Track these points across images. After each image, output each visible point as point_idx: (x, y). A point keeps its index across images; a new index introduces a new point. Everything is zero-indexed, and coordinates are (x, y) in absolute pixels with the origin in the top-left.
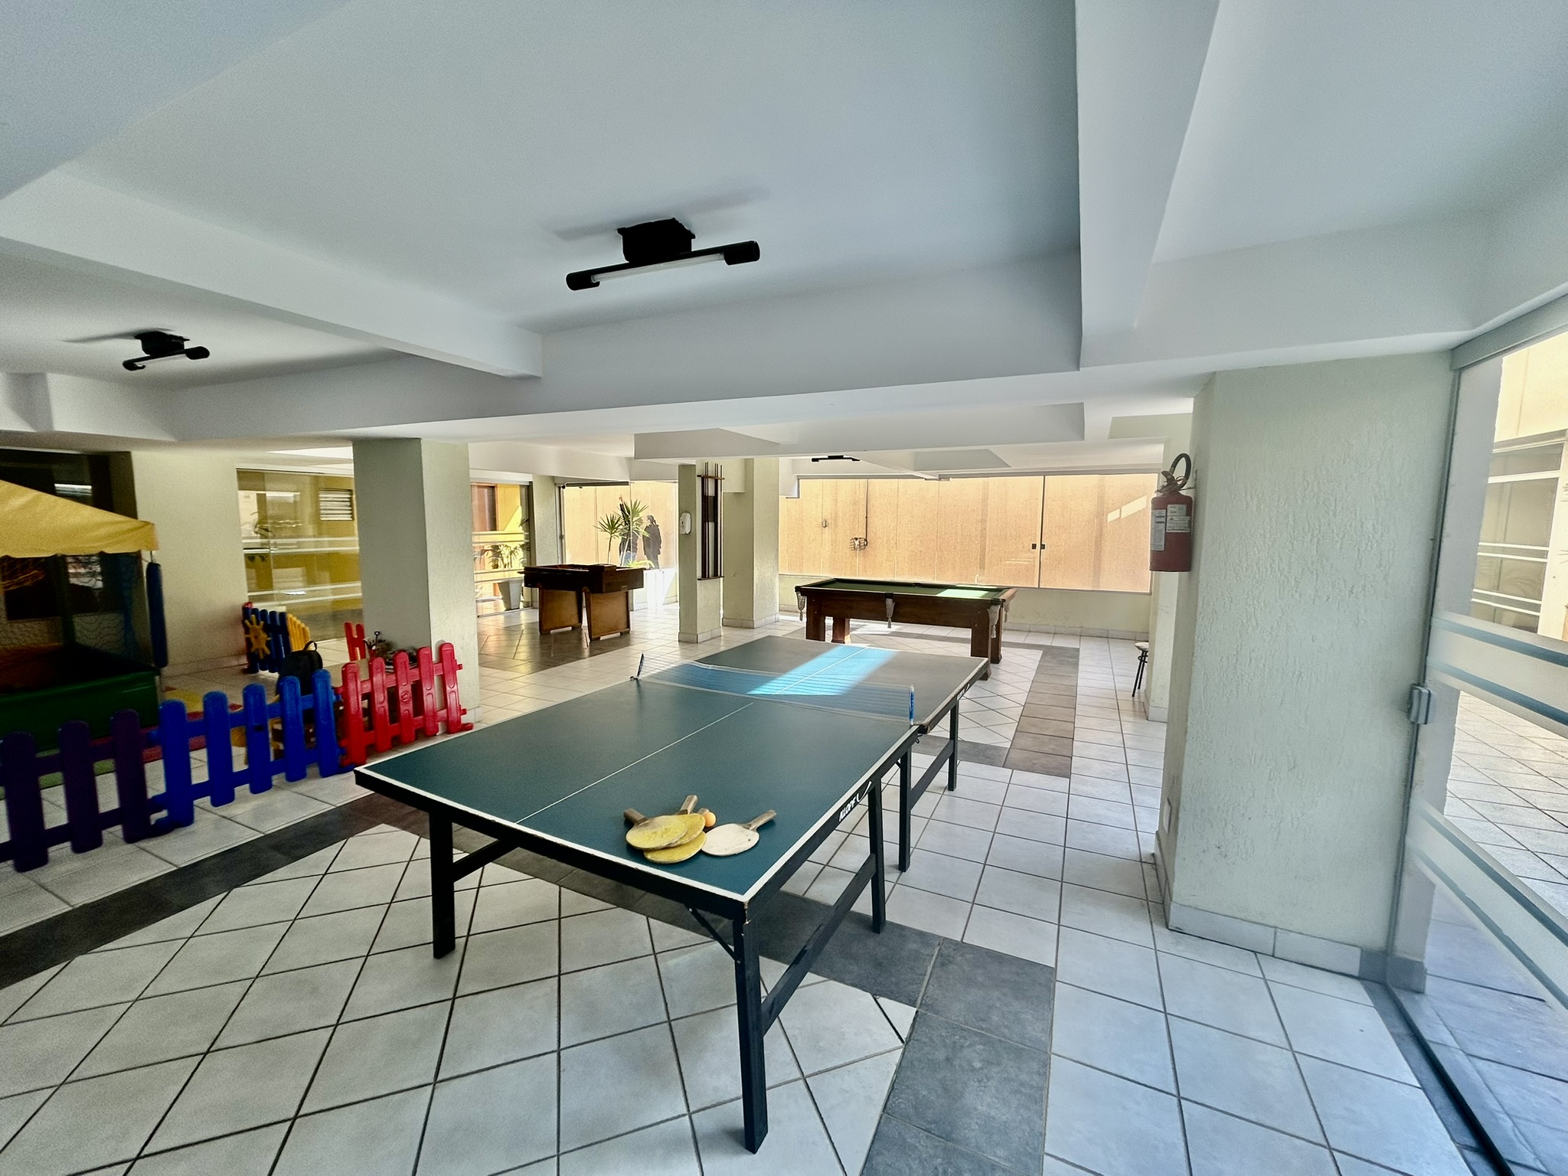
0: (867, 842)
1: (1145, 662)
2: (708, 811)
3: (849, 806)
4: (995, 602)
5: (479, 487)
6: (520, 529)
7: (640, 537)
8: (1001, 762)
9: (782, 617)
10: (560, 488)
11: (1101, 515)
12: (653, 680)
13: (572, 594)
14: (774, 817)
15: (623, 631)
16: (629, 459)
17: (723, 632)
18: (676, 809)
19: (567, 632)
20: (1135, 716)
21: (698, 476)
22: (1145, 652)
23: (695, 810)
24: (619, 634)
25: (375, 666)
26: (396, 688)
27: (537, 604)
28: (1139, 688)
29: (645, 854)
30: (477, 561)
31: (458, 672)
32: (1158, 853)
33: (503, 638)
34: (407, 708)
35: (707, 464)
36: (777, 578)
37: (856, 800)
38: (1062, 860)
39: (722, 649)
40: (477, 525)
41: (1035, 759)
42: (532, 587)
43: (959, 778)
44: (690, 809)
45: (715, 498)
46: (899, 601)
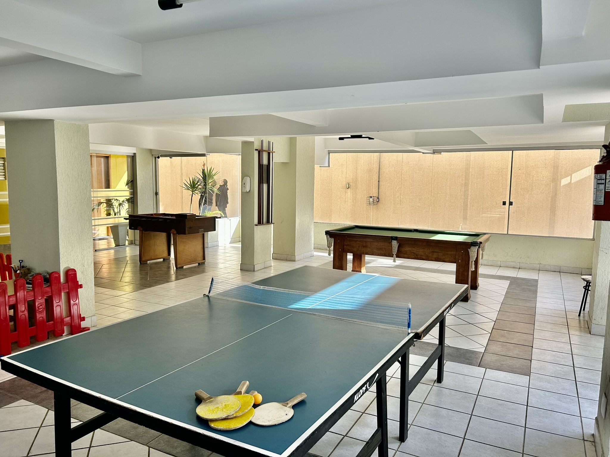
0: (375, 419)
1: (588, 290)
2: (256, 392)
3: (361, 391)
4: (474, 244)
5: (97, 157)
6: (126, 188)
7: (214, 195)
8: (477, 363)
9: (316, 253)
10: (156, 158)
11: (555, 179)
12: (220, 297)
13: (164, 235)
14: (306, 398)
15: (200, 262)
16: (206, 137)
17: (273, 263)
18: (233, 391)
19: (160, 263)
20: (581, 331)
21: (256, 150)
22: (588, 283)
23: (247, 392)
24: (197, 264)
25: (19, 285)
26: (34, 301)
27: (138, 242)
28: (584, 310)
29: (209, 423)
30: (95, 210)
31: (79, 290)
32: (597, 434)
33: (113, 266)
34: (41, 316)
35: (262, 141)
36: (312, 226)
37: (366, 387)
38: (523, 437)
39: (272, 275)
40: (95, 184)
41: (504, 361)
42: (134, 229)
43: (445, 374)
44: (243, 391)
45: (268, 166)
46: (402, 242)
